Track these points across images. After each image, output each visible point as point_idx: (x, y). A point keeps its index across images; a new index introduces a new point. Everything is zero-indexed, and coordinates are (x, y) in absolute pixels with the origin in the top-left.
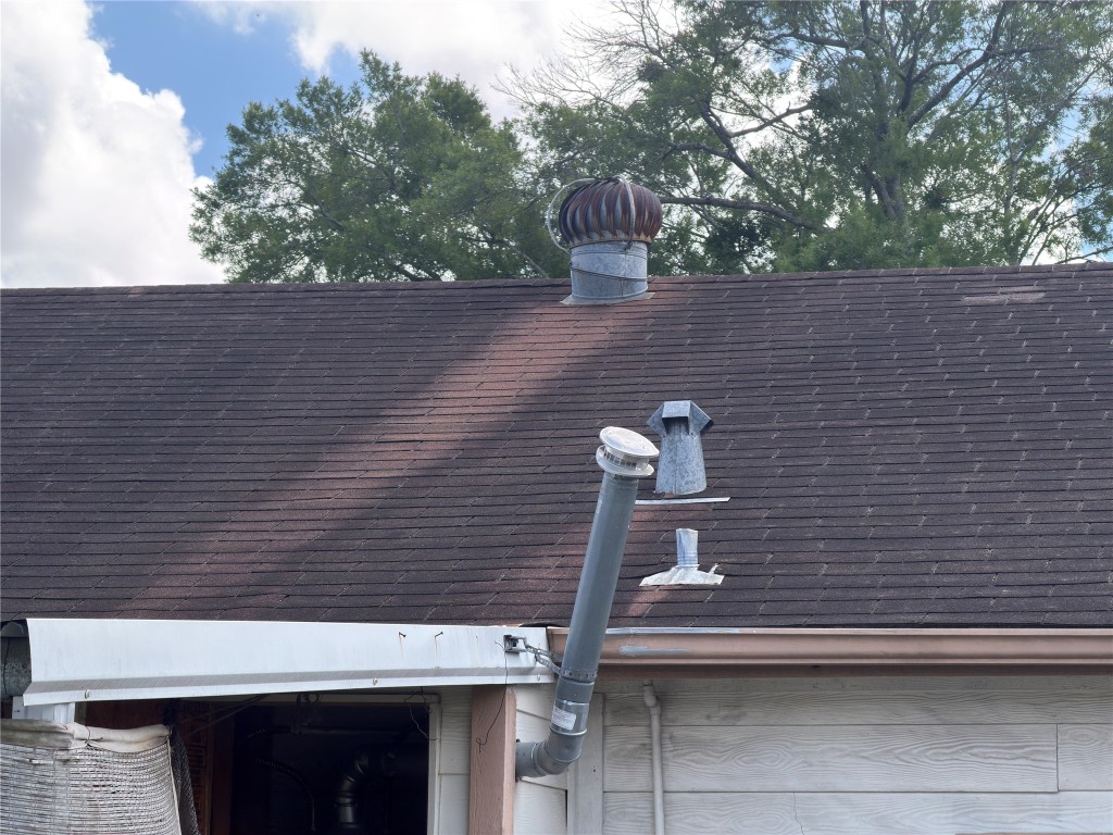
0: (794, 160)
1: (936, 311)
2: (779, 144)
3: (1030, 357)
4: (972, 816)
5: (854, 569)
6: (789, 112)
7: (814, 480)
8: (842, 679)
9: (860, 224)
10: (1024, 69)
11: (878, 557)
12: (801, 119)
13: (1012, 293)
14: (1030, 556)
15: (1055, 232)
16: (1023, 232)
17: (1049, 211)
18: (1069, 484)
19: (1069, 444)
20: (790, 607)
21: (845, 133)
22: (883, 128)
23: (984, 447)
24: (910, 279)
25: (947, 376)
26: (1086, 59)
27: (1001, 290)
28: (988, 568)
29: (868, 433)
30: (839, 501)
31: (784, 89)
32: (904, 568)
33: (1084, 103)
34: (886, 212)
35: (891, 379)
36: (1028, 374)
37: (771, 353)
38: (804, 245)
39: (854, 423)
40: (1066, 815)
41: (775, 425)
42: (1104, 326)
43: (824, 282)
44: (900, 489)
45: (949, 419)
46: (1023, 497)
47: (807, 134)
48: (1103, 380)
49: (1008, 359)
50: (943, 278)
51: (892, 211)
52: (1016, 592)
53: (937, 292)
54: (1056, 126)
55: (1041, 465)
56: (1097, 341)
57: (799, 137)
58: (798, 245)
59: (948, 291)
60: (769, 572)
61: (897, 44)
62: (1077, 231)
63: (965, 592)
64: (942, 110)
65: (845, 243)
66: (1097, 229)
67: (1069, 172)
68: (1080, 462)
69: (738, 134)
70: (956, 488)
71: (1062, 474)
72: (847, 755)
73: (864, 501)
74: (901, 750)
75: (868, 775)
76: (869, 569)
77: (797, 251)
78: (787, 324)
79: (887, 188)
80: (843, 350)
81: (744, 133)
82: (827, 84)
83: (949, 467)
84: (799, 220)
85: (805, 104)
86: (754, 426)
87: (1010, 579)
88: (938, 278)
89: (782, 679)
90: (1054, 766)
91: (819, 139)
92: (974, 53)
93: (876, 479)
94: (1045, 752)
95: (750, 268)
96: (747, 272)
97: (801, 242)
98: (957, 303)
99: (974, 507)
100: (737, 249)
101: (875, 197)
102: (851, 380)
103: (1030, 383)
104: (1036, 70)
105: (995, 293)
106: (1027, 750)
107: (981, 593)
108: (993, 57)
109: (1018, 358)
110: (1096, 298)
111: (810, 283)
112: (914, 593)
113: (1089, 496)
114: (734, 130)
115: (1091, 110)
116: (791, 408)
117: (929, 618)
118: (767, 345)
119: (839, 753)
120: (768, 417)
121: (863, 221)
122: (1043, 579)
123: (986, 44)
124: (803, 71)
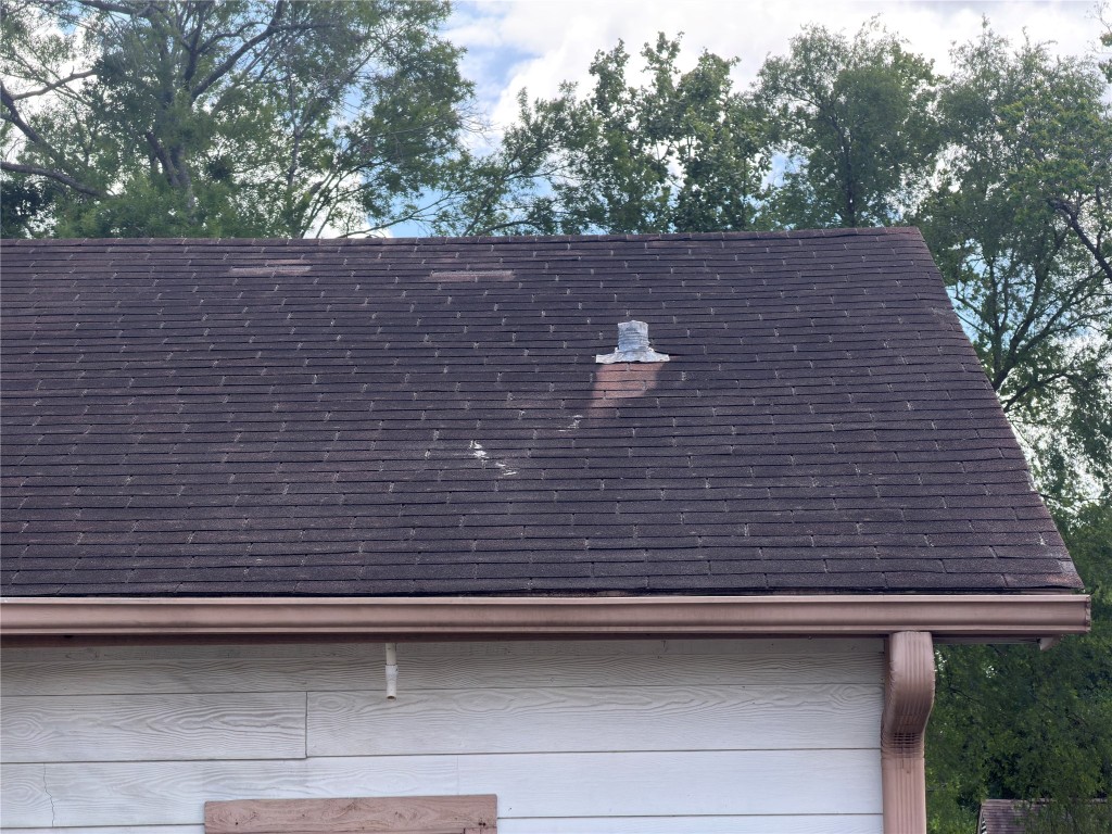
0: (77, 127)
1: (204, 282)
2: (62, 108)
3: (293, 330)
4: (222, 783)
5: (110, 538)
6: (73, 77)
7: (74, 448)
8: (95, 648)
9: (143, 192)
10: (308, 44)
11: (135, 526)
12: (86, 84)
13: (279, 265)
14: (285, 526)
15: (338, 205)
16: (304, 205)
17: (331, 186)
18: (326, 456)
19: (327, 416)
20: (44, 577)
21: (129, 100)
22: (169, 97)
23: (245, 417)
24: (178, 249)
25: (212, 347)
26: (367, 37)
27: (268, 262)
28: (243, 538)
29: (131, 402)
30: (99, 470)
31: (70, 54)
32: (160, 538)
33: (367, 81)
34: (170, 180)
35: (156, 348)
36: (291, 346)
37: (36, 319)
38: (86, 211)
39: (117, 392)
40: (313, 781)
41: (37, 392)
42: (367, 300)
43: (92, 249)
44: (160, 459)
45: (213, 390)
46: (281, 467)
47: (91, 99)
48: (363, 354)
49: (272, 330)
50: (212, 249)
51: (176, 180)
52: (270, 561)
53: (205, 262)
54: (338, 102)
55: (299, 436)
56: (359, 315)
57: (83, 103)
58: (80, 211)
59: (216, 262)
60: (24, 541)
61: (183, 14)
62: (360, 206)
63: (219, 561)
64: (226, 81)
65: (128, 210)
66: (379, 203)
67: (351, 148)
68: (337, 434)
69: (20, 97)
70: (215, 458)
71: (319, 445)
72: (99, 725)
73: (124, 470)
74: (153, 719)
75: (121, 744)
76: (126, 538)
77: (79, 217)
78: (54, 290)
79: (172, 156)
80: (110, 319)
81: (28, 95)
82: (111, 51)
83: (209, 437)
84: (82, 186)
85: (90, 69)
86: (15, 393)
87: (264, 548)
88: (207, 249)
89: (35, 649)
90: (303, 732)
91: (104, 106)
92: (259, 26)
93: (136, 448)
94: (295, 720)
95: (32, 233)
96: (29, 236)
97: (83, 207)
98: (225, 275)
99: (232, 477)
100: (19, 213)
101: (160, 165)
102: (117, 348)
103: (292, 355)
104: (318, 46)
105: (263, 266)
106: (277, 717)
107: (236, 563)
108: (277, 31)
109: (282, 330)
110: (360, 273)
111: (79, 249)
112: (169, 562)
113: (344, 467)
114: (17, 93)
115: (373, 89)
116: (54, 375)
117: (183, 588)
118: (32, 311)
119: (91, 723)
120: (29, 384)
121: (146, 190)
122: (297, 548)
123: (270, 19)
124: (89, 37)
